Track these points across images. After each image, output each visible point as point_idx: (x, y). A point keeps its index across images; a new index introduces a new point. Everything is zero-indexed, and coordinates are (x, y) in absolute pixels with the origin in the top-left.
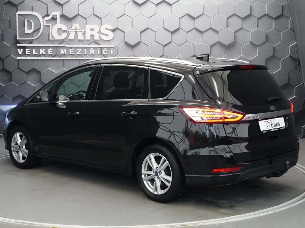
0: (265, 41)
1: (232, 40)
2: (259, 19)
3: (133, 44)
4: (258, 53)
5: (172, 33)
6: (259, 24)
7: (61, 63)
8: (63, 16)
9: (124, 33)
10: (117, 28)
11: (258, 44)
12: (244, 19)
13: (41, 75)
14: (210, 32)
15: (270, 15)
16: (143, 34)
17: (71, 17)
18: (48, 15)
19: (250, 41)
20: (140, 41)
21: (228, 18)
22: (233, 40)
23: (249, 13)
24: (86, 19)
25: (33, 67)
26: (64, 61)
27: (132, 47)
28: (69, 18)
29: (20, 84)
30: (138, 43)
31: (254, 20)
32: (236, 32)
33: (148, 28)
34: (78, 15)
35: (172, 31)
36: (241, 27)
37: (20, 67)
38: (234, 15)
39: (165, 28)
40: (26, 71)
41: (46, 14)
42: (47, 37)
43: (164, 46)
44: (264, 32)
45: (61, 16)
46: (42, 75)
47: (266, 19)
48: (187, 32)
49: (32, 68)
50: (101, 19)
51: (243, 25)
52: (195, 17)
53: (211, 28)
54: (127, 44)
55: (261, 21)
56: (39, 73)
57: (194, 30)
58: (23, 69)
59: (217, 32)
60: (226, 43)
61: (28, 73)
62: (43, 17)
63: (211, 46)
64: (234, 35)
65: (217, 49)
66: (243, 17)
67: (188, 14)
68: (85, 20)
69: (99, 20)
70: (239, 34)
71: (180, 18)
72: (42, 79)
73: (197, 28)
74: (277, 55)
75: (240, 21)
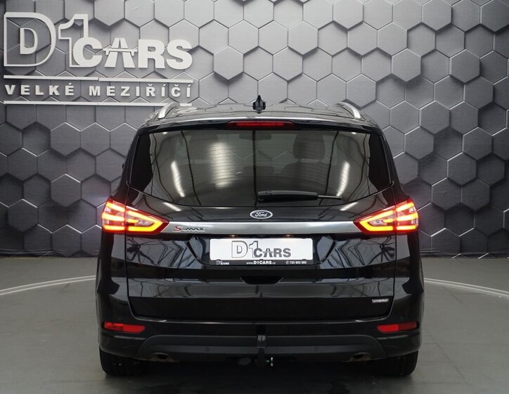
0: (478, 74)
1: (416, 72)
2: (467, 33)
3: (228, 78)
4: (466, 97)
5: (305, 57)
6: (467, 43)
7: (90, 113)
8: (94, 23)
9: (211, 57)
10: (199, 47)
11: (464, 81)
12: (438, 33)
13: (50, 137)
14: (376, 55)
15: (487, 26)
16: (247, 58)
17: (109, 24)
18: (65, 20)
19: (450, 74)
20: (243, 72)
21: (409, 31)
22: (419, 73)
23: (450, 22)
24: (139, 28)
25: (35, 121)
26: (95, 110)
27: (228, 83)
28: (106, 25)
29: (9, 153)
30: (239, 77)
31: (458, 35)
32: (423, 57)
33: (258, 47)
34: (124, 19)
35: (303, 53)
36: (434, 48)
37: (8, 121)
38: (422, 24)
39: (290, 48)
40: (22, 127)
41: (61, 18)
42: (63, 62)
43: (289, 82)
44: (476, 58)
45: (90, 22)
46: (52, 135)
47: (480, 33)
48: (333, 56)
49: (32, 122)
50: (168, 28)
51: (438, 43)
52: (348, 27)
53: (378, 49)
54: (217, 77)
55: (471, 37)
56: (46, 131)
57: (346, 53)
58: (14, 124)
59: (390, 57)
60: (406, 78)
61: (25, 131)
62: (56, 24)
63: (379, 83)
64: (420, 62)
65: (389, 88)
66: (437, 29)
67: (334, 22)
68: (136, 30)
69: (165, 30)
70: (430, 61)
71: (319, 30)
72: (52, 143)
73: (351, 48)
74: (500, 101)
75: (432, 35)
